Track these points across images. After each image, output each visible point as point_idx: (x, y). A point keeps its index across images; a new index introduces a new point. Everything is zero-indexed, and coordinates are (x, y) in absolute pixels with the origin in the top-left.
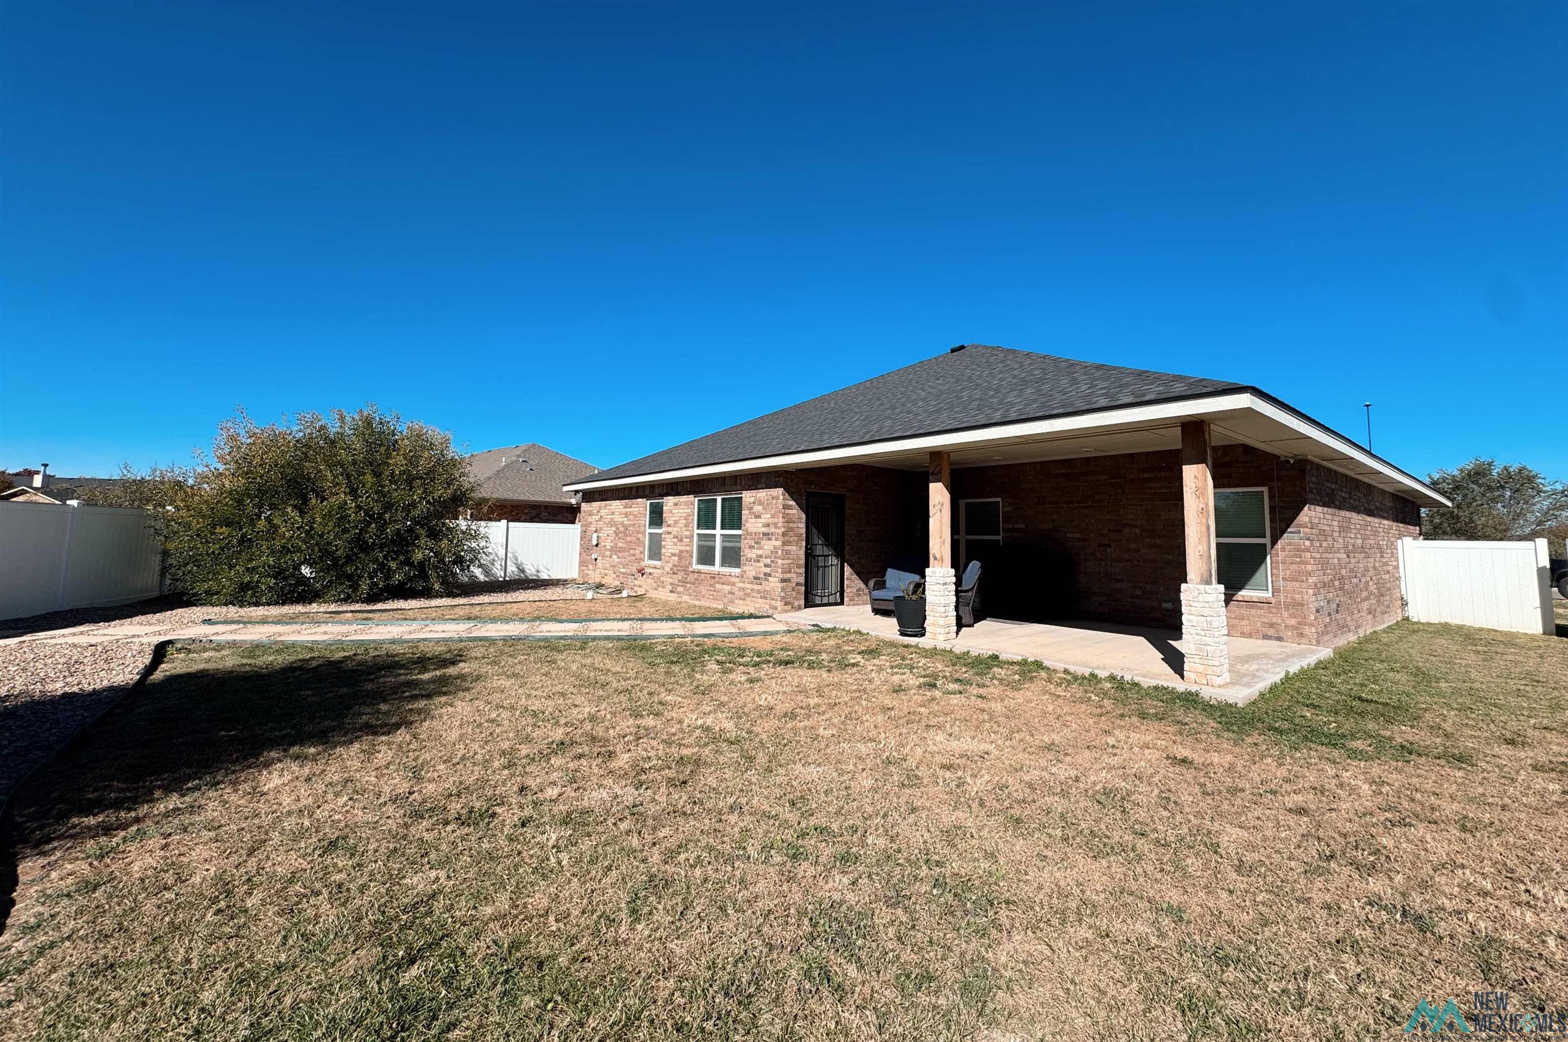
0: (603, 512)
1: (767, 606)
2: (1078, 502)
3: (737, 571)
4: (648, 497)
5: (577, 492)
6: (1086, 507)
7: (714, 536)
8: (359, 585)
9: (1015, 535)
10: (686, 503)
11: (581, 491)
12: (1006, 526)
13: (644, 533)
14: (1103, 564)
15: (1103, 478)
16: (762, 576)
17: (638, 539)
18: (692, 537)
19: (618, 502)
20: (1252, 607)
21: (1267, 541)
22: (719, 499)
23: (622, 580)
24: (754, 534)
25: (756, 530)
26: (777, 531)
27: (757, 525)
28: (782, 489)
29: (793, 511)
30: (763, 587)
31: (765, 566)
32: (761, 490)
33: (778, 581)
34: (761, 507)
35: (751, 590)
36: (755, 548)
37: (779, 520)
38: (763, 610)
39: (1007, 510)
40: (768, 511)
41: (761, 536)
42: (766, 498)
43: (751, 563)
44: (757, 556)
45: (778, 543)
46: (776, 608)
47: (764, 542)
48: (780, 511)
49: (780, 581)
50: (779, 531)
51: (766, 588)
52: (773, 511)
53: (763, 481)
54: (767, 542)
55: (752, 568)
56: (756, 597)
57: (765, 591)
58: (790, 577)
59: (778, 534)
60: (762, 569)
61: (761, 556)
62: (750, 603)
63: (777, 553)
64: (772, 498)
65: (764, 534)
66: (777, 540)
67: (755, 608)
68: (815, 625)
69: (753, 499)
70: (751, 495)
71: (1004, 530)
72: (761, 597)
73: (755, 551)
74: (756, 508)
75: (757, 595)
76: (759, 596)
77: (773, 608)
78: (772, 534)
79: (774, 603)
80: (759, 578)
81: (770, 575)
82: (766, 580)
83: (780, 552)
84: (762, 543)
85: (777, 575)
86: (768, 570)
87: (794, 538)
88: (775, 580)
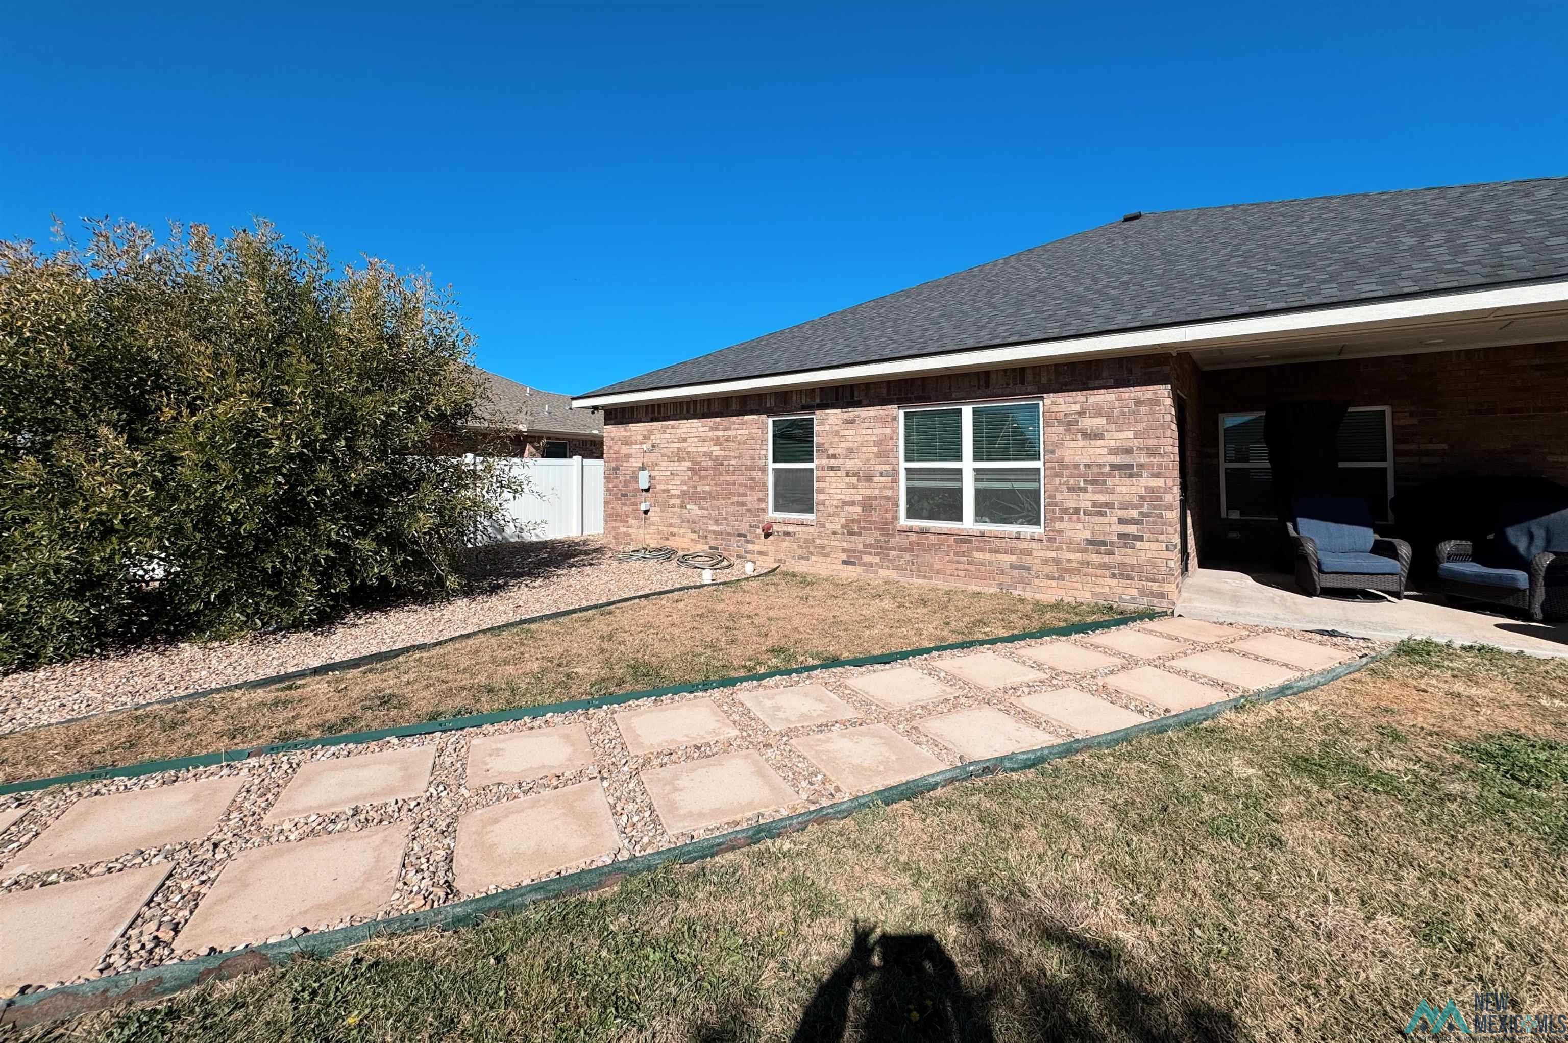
0: (657, 438)
1: (1135, 592)
3: (1037, 531)
4: (769, 412)
5: (595, 408)
7: (959, 471)
8: (295, 594)
9: (1424, 460)
10: (878, 419)
11: (604, 407)
12: (1404, 447)
13: (764, 470)
16: (1115, 538)
17: (752, 479)
18: (894, 474)
19: (695, 422)
22: (967, 412)
23: (713, 543)
24: (1082, 467)
25: (1087, 460)
26: (1156, 460)
27: (1091, 451)
28: (1169, 387)
29: (1174, 427)
30: (1117, 558)
31: (1121, 521)
32: (1103, 391)
33: (1167, 549)
34: (1103, 421)
35: (1082, 563)
36: (1085, 490)
37: (1162, 441)
38: (1120, 598)
39: (1402, 422)
40: (1125, 427)
41: (1107, 469)
42: (1117, 404)
43: (1075, 517)
44: (1094, 504)
45: (1160, 482)
46: (1162, 596)
47: (1117, 481)
48: (1166, 425)
49: (1171, 548)
50: (1164, 461)
51: (1128, 560)
52: (1140, 427)
53: (1105, 374)
54: (1127, 481)
55: (1079, 526)
56: (1096, 576)
57: (1125, 565)
58: (1177, 540)
59: (1160, 466)
60: (1114, 528)
61: (1109, 505)
62: (1079, 586)
63: (1160, 499)
64: (1138, 403)
65: (1114, 467)
66: (1157, 476)
67: (1094, 594)
68: (1333, 634)
69: (1076, 408)
70: (1071, 399)
71: (1397, 453)
72: (1113, 576)
73: (1087, 496)
74: (1087, 423)
75: (1099, 572)
76: (1107, 573)
77: (1153, 595)
78: (1141, 466)
79: (1155, 586)
80: (1104, 543)
81: (1139, 538)
82: (1125, 546)
83: (1168, 498)
84: (1109, 482)
85: (1161, 537)
86: (1132, 529)
87: (1176, 473)
88: (1154, 546)
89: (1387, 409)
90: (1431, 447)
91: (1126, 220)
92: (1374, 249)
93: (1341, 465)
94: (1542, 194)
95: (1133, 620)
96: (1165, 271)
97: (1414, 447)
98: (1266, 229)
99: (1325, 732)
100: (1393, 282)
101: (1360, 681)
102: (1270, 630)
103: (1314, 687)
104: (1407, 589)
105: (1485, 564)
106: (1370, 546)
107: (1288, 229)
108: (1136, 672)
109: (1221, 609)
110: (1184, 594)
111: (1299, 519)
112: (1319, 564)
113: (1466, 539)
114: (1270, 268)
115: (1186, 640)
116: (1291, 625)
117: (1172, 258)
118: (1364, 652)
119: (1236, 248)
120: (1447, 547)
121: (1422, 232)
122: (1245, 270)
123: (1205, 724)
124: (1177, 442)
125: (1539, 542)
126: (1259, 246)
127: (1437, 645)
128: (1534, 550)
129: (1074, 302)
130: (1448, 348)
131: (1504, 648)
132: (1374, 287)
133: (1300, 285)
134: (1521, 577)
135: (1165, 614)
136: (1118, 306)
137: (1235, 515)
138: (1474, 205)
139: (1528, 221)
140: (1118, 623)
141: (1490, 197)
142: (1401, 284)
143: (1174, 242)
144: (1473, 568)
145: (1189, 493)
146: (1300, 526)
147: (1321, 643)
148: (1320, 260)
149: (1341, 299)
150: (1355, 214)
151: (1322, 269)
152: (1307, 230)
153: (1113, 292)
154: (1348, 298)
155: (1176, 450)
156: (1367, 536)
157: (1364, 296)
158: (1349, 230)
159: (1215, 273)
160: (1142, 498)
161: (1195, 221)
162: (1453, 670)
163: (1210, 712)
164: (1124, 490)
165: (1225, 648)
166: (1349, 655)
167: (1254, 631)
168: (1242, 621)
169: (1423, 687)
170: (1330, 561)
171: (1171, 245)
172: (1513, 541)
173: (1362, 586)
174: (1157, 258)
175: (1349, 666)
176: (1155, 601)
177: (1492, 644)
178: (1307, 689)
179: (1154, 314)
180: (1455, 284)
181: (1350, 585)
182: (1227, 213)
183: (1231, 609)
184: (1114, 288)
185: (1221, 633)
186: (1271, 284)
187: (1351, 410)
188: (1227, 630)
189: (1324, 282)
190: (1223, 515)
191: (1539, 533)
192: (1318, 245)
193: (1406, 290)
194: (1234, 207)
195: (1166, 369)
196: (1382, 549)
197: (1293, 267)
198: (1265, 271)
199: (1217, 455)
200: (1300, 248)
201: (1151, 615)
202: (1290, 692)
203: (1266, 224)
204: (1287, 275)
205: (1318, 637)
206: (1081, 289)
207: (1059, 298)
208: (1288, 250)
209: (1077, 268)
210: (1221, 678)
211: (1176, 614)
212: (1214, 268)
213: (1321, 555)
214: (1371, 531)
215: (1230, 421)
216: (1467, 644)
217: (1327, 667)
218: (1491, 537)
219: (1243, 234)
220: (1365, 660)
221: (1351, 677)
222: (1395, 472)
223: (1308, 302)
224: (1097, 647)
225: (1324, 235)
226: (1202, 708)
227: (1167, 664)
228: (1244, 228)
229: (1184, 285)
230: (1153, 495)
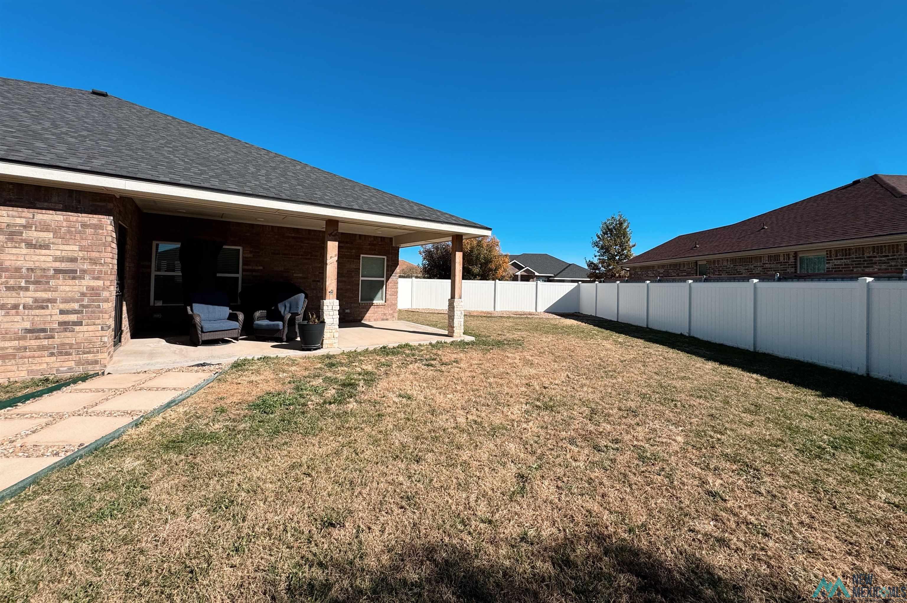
2: (302, 255)
6: (306, 259)
9: (254, 274)
12: (246, 267)
14: (315, 292)
15: (318, 243)
16: (55, 326)
20: (379, 308)
21: (384, 279)
24: (24, 270)
25: (31, 265)
26: (98, 267)
27: (36, 258)
28: (112, 218)
29: (114, 246)
30: (57, 341)
31: (62, 312)
32: (51, 212)
33: (102, 329)
34: (51, 235)
35: (18, 349)
36: (27, 289)
37: (102, 255)
38: (58, 370)
39: (246, 255)
40: (71, 242)
41: (52, 272)
42: (65, 224)
43: (14, 311)
44: (36, 300)
45: (100, 283)
46: (96, 362)
47: (60, 282)
48: (107, 244)
49: (106, 328)
50: (104, 269)
51: (67, 341)
52: (84, 243)
53: (55, 199)
54: (71, 282)
55: (18, 318)
56: (34, 357)
57: (63, 344)
58: (111, 322)
59: (100, 272)
60: (54, 318)
61: (53, 301)
62: (15, 368)
63: (99, 295)
64: (84, 225)
65: (57, 271)
66: (98, 278)
67: (29, 372)
68: (203, 365)
69: (23, 221)
70: (15, 213)
71: (244, 270)
72: (52, 354)
73: (28, 294)
74: (33, 235)
75: (37, 354)
76: (46, 353)
77: (88, 363)
78: (84, 271)
79: (90, 357)
80: (44, 330)
81: (80, 324)
82: (65, 330)
83: (105, 294)
84: (52, 283)
85: (97, 322)
86: (73, 318)
87: (114, 277)
88: (91, 328)
89: (240, 248)
90: (256, 268)
91: (94, 93)
92: (238, 168)
93: (219, 275)
94: (298, 167)
95: (67, 384)
96: (117, 139)
97: (250, 267)
98: (188, 138)
99: (188, 421)
100: (243, 187)
101: (212, 387)
102: (169, 370)
103: (188, 397)
104: (241, 336)
105: (271, 320)
106: (227, 316)
107: (200, 143)
108: (61, 424)
109: (140, 363)
110: (115, 359)
111: (194, 304)
112: (202, 328)
113: (265, 310)
114: (186, 160)
115: (109, 390)
116: (182, 365)
117: (125, 133)
118: (217, 371)
119: (169, 142)
120: (257, 314)
121: (258, 168)
122: (172, 156)
123: (112, 444)
124: (116, 256)
125: (288, 309)
126: (183, 146)
127: (248, 360)
128: (286, 313)
129: (30, 135)
130: (265, 224)
131: (272, 356)
132: (234, 186)
133: (201, 174)
134: (280, 323)
135: (97, 374)
136: (73, 150)
137: (159, 304)
138: (278, 163)
139: (292, 176)
140: (50, 391)
141: (282, 162)
142: (245, 189)
143: (129, 123)
144: (265, 322)
145: (125, 291)
146: (194, 308)
147: (197, 371)
148: (214, 165)
149: (219, 188)
150: (233, 148)
151: (213, 170)
152: (209, 147)
153: (71, 140)
154: (222, 189)
155: (115, 262)
156: (226, 311)
157: (229, 189)
158: (229, 155)
159: (153, 153)
160: (83, 294)
161: (147, 116)
162: (252, 370)
163: (117, 434)
164: (67, 288)
165: (137, 388)
166: (209, 374)
167: (159, 373)
168: (153, 368)
169: (239, 382)
170: (207, 326)
171: (127, 124)
172: (280, 309)
173: (222, 337)
174: (114, 128)
175: (208, 380)
176: (90, 367)
177: (268, 355)
178: (184, 400)
179: (103, 165)
180: (265, 195)
181: (216, 337)
182: (168, 119)
183: (148, 362)
184: (72, 137)
185: (138, 378)
186: (186, 169)
187: (224, 247)
188: (143, 376)
189: (212, 177)
190: (152, 303)
191: (288, 305)
192: (213, 157)
193: (247, 192)
194: (173, 118)
195: (110, 205)
196: (233, 317)
197: (199, 164)
198: (183, 161)
199: (150, 267)
200: (204, 155)
201: (84, 378)
202: (173, 404)
203: (190, 135)
204: (196, 167)
205: (196, 368)
206: (39, 127)
207: (12, 127)
208: (198, 154)
209: (38, 109)
210: (129, 410)
211: (106, 373)
212: (153, 149)
213: (203, 323)
214: (228, 308)
215: (164, 247)
216: (260, 357)
217: (197, 384)
218: (273, 308)
219: (175, 136)
220: (216, 375)
221: (208, 386)
222: (242, 279)
223: (202, 185)
224: (24, 415)
225: (217, 153)
226: (110, 434)
227: (89, 411)
228: (176, 133)
229: (130, 153)
230: (94, 292)
